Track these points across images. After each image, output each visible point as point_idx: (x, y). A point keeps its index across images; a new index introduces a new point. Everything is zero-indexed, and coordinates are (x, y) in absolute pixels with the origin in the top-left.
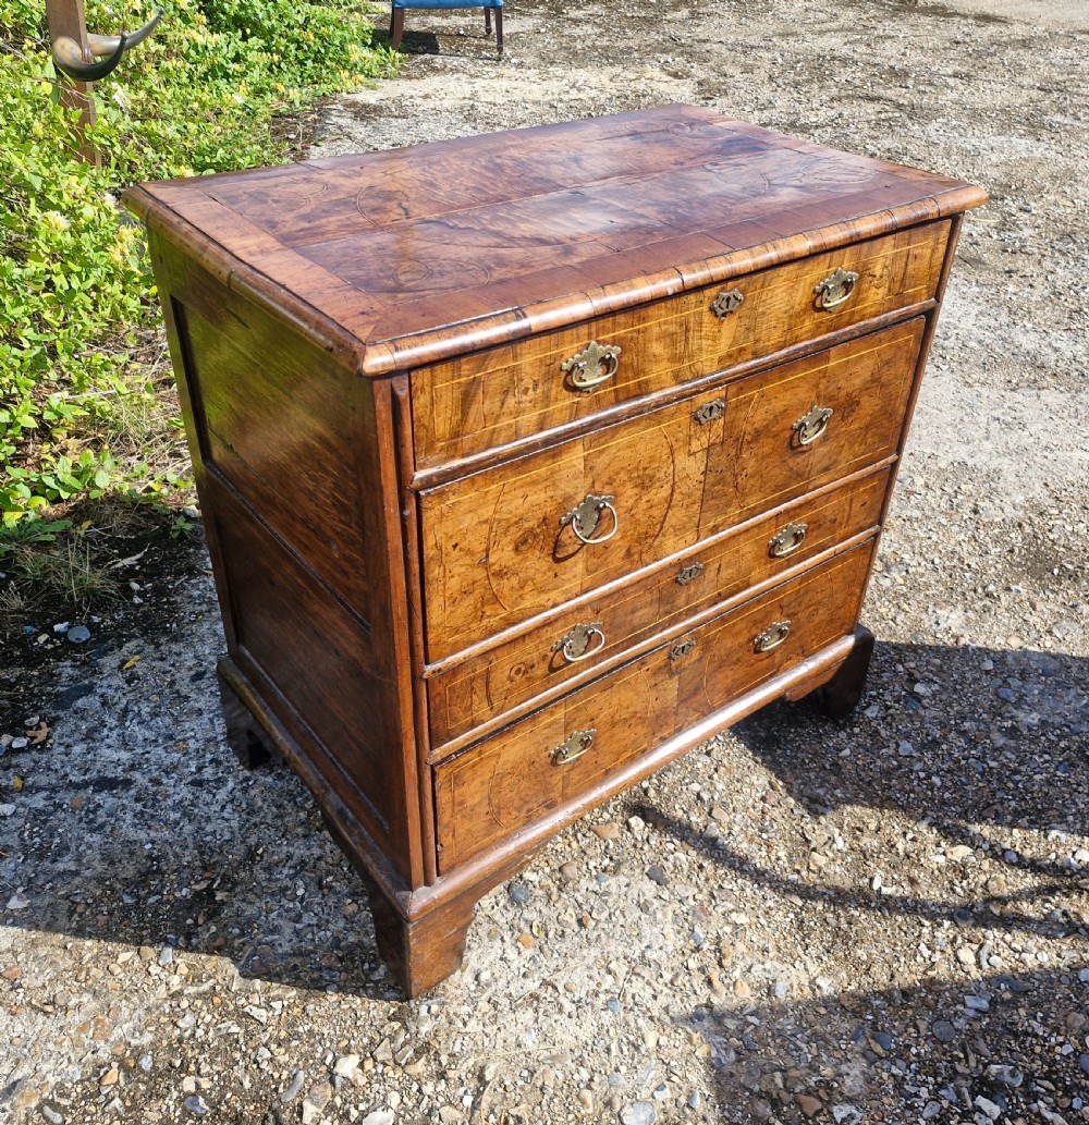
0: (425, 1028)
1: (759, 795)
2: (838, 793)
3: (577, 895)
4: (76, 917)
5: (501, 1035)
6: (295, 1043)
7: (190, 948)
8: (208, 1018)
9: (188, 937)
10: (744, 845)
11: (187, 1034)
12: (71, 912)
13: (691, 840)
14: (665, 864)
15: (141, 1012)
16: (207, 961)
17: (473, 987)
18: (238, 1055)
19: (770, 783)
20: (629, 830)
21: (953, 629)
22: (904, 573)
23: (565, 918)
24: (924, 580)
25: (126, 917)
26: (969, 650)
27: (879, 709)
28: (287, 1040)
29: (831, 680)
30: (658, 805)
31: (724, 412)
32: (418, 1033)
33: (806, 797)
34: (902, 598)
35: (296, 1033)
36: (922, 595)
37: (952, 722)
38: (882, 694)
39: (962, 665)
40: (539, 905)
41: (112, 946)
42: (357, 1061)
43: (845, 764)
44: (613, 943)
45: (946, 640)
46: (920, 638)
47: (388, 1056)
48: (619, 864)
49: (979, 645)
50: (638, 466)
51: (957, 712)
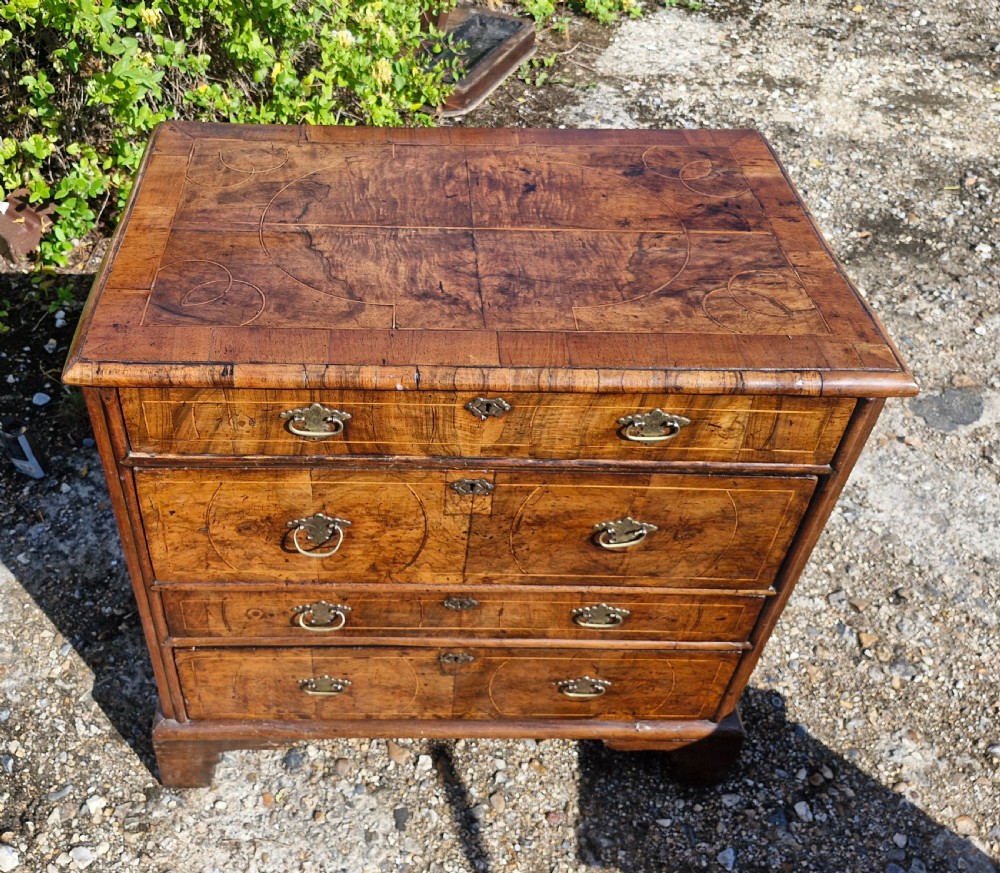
1: (548, 808)
2: (621, 854)
3: (331, 790)
4: (44, 588)
5: (197, 856)
6: (83, 764)
7: (81, 654)
8: (54, 709)
9: (85, 646)
10: (495, 843)
11: (37, 712)
12: (45, 583)
13: (454, 808)
14: (416, 813)
15: (26, 678)
16: (83, 669)
17: (207, 808)
18: (50, 747)
19: (567, 803)
20: (415, 764)
21: (905, 770)
22: (908, 678)
23: (308, 802)
24: (925, 697)
25: (68, 606)
26: (902, 801)
27: (740, 803)
28: (81, 758)
29: (676, 751)
30: (457, 758)
31: (492, 492)
32: (151, 813)
33: (588, 839)
34: (880, 704)
35: (89, 757)
36: (907, 713)
37: (804, 863)
38: (758, 790)
39: (877, 812)
40: (299, 778)
41: (46, 621)
42: (104, 804)
43: (654, 833)
44: (322, 847)
45: (885, 776)
46: (857, 756)
47: (122, 816)
48: (382, 787)
49: (918, 803)
50: (378, 507)
51: (821, 856)
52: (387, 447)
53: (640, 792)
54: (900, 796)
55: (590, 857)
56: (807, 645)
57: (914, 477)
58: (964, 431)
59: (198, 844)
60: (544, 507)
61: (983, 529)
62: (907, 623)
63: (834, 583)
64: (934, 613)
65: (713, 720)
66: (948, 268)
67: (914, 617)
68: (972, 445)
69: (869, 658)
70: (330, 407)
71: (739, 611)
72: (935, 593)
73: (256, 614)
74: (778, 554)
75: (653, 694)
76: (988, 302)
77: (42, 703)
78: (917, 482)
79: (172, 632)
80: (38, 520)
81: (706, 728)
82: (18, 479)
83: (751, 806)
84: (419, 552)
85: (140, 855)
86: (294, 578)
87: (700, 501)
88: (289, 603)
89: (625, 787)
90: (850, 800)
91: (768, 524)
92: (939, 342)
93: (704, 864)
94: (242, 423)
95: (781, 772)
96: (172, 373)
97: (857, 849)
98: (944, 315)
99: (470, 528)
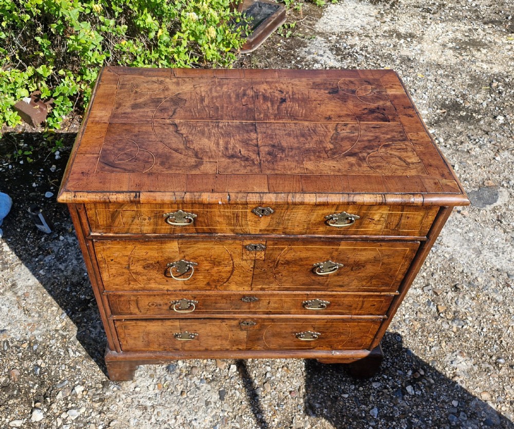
0: (108, 394)
1: (291, 389)
2: (325, 411)
3: (189, 382)
4: (52, 286)
5: (126, 413)
6: (73, 370)
7: (71, 318)
8: (58, 345)
9: (72, 314)
10: (266, 406)
11: (50, 346)
12: (53, 284)
13: (247, 390)
14: (229, 392)
15: (45, 329)
16: (72, 325)
17: (131, 390)
18: (57, 362)
19: (300, 387)
20: (229, 369)
21: (458, 370)
22: (460, 327)
23: (179, 387)
24: (468, 336)
25: (64, 295)
26: (456, 385)
27: (381, 386)
28: (72, 368)
29: (350, 363)
30: (249, 366)
31: (264, 250)
32: (105, 393)
33: (309, 404)
34: (447, 339)
35: (76, 367)
36: (459, 343)
37: (410, 415)
38: (389, 380)
39: (444, 390)
40: (174, 376)
41: (54, 302)
42: (83, 389)
43: (340, 401)
44: (185, 409)
45: (449, 373)
46: (436, 364)
47: (91, 394)
48: (213, 380)
49: (464, 386)
50: (210, 257)
51: (418, 411)
52: (215, 229)
53: (334, 382)
54: (456, 382)
55: (310, 412)
56: (413, 311)
57: (465, 230)
58: (489, 207)
59: (127, 407)
60: (290, 256)
61: (497, 255)
62: (460, 300)
63: (426, 281)
64: (473, 296)
65: (369, 350)
66: (483, 127)
67: (464, 297)
68: (492, 214)
69: (442, 317)
70: (187, 212)
71: (381, 302)
72: (473, 286)
73: (153, 305)
74: (401, 276)
75: (340, 339)
76: (502, 144)
77: (53, 342)
78: (466, 233)
79: (113, 313)
80: (49, 254)
81: (365, 353)
82: (39, 234)
83: (386, 388)
84: (230, 277)
85: (100, 413)
86: (171, 289)
87: (364, 253)
88: (169, 300)
89: (327, 379)
90: (432, 385)
91: (396, 263)
92: (478, 164)
93: (364, 415)
94: (145, 219)
95: (400, 372)
96: (111, 197)
97: (435, 408)
98: (481, 151)
99: (254, 266)
